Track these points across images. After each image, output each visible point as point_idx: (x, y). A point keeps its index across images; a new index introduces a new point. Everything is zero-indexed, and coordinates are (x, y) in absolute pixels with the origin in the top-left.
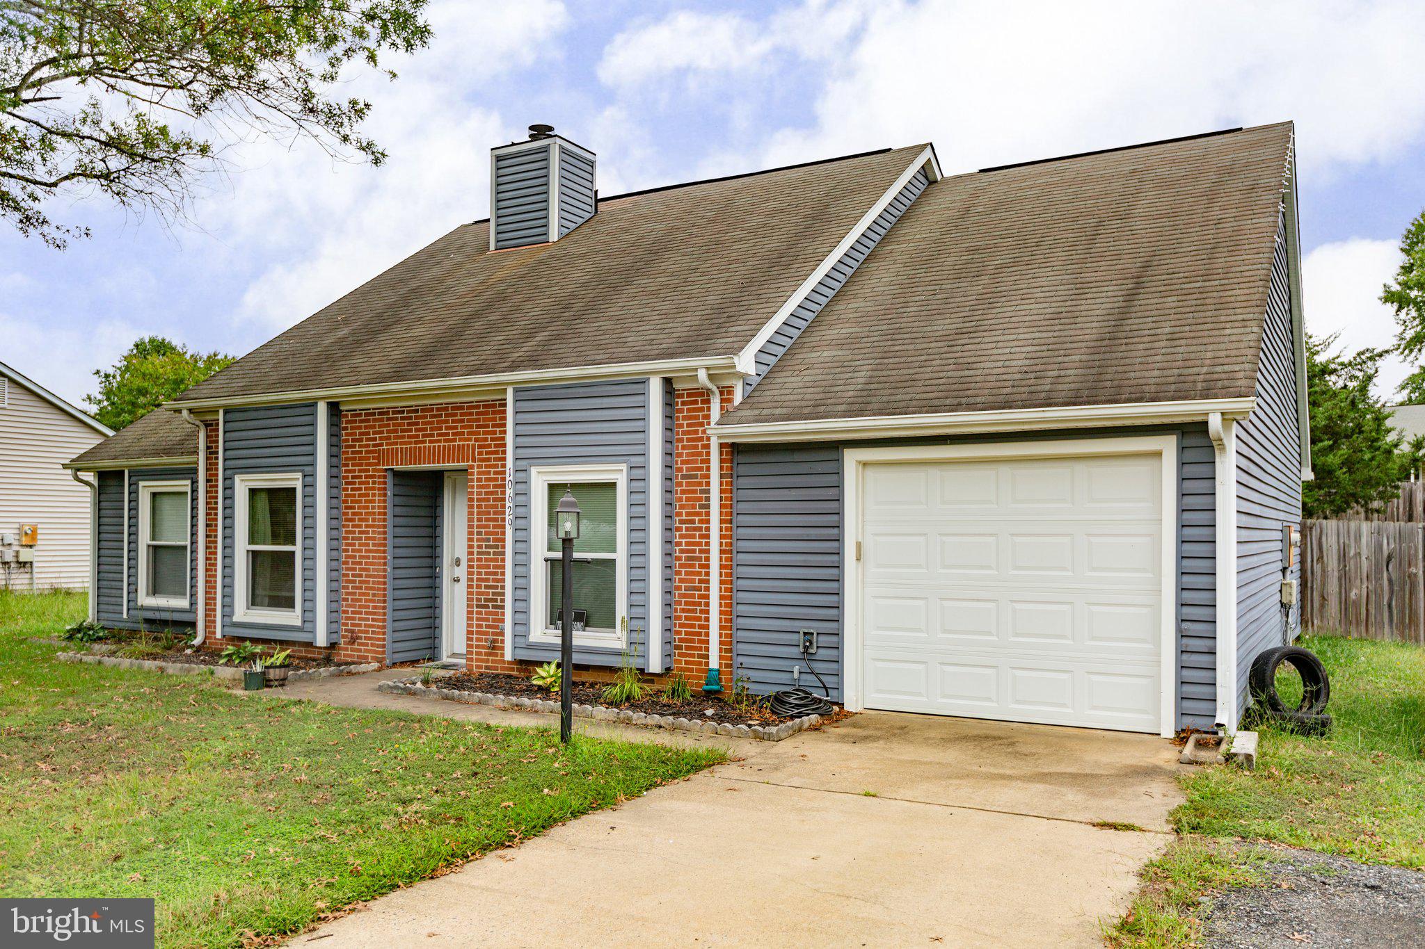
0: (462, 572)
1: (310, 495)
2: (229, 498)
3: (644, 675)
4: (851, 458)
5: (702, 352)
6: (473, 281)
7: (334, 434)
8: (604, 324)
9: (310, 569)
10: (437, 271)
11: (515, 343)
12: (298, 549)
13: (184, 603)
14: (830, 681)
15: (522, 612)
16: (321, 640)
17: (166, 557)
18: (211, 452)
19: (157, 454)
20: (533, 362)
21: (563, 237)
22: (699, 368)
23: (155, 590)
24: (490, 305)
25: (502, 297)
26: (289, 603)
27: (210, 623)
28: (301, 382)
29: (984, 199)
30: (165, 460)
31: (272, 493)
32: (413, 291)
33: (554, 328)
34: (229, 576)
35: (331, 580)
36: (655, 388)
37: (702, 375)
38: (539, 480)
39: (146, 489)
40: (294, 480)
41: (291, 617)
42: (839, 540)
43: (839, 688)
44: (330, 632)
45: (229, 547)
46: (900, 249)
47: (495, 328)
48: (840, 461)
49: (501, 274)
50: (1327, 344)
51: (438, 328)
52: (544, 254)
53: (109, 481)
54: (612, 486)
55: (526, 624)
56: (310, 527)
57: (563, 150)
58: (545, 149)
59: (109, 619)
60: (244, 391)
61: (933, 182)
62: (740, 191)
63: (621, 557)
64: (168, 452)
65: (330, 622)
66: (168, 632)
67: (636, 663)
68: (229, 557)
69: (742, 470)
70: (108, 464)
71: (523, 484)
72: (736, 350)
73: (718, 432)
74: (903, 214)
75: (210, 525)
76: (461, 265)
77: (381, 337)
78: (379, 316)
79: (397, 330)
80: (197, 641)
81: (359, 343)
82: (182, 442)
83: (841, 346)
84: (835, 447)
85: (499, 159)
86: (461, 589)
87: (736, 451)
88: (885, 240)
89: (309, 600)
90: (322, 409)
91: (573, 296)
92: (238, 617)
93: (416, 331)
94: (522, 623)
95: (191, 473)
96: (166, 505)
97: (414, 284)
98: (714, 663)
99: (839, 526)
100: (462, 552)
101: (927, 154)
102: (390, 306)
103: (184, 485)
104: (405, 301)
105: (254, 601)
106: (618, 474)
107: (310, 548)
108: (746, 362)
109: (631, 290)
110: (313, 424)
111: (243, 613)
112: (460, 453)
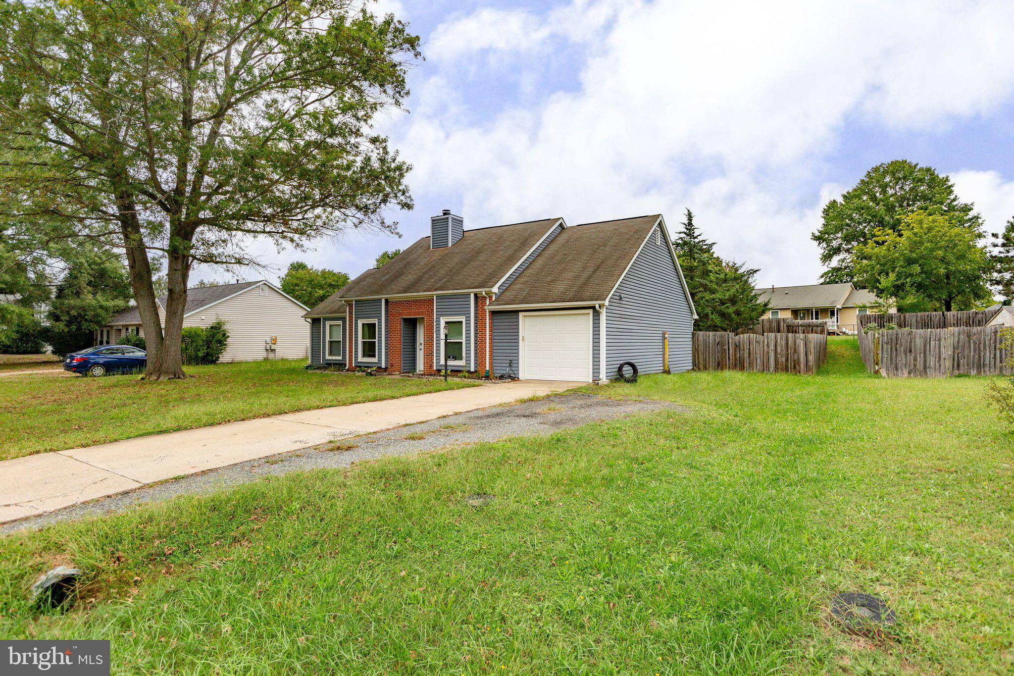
0: (422, 347)
1: (380, 325)
2: (356, 326)
3: (469, 372)
4: (521, 314)
5: (484, 287)
6: (425, 260)
7: (386, 308)
8: (461, 277)
9: (380, 346)
10: (415, 256)
11: (437, 282)
12: (376, 340)
13: (340, 358)
14: (515, 372)
15: (438, 357)
16: (383, 366)
17: (334, 345)
18: (351, 313)
19: (332, 313)
20: (441, 289)
21: (453, 245)
22: (483, 291)
23: (331, 354)
24: (430, 269)
25: (434, 267)
26: (374, 356)
27: (351, 362)
28: (377, 293)
29: (574, 236)
30: (334, 315)
31: (369, 325)
32: (408, 263)
33: (448, 277)
34: (356, 349)
35: (386, 349)
36: (472, 296)
37: (484, 293)
38: (443, 321)
39: (328, 324)
40: (376, 321)
41: (375, 360)
42: (518, 336)
43: (518, 374)
44: (386, 364)
45: (356, 340)
46: (547, 253)
47: (431, 277)
48: (518, 315)
49: (434, 258)
50: (741, 267)
51: (415, 276)
52: (447, 251)
53: (315, 322)
54: (462, 322)
55: (439, 360)
56: (380, 334)
57: (453, 218)
58: (447, 218)
59: (315, 364)
60: (361, 295)
61: (563, 228)
62: (506, 231)
63: (464, 341)
64: (335, 312)
65: (386, 361)
66: (337, 366)
67: (467, 369)
68: (356, 343)
69: (495, 318)
70: (316, 316)
71: (438, 321)
72: (492, 287)
73: (488, 308)
74: (552, 241)
75: (351, 334)
76: (422, 254)
77: (399, 279)
78: (398, 271)
79: (404, 276)
80: (347, 368)
81: (392, 281)
82: (340, 308)
83: (523, 284)
84: (516, 312)
85: (433, 221)
86: (422, 351)
87: (493, 313)
88: (544, 250)
89: (380, 355)
90: (383, 301)
91: (453, 267)
92: (359, 360)
93: (409, 277)
94: (438, 359)
95: (343, 319)
96: (334, 328)
97: (408, 260)
98: (487, 368)
99: (518, 332)
100: (422, 341)
101: (561, 221)
102: (401, 268)
103: (340, 322)
104: (405, 266)
105: (364, 355)
106: (463, 319)
107: (380, 340)
108: (495, 289)
109: (469, 266)
110: (381, 305)
111: (361, 359)
112: (422, 313)
